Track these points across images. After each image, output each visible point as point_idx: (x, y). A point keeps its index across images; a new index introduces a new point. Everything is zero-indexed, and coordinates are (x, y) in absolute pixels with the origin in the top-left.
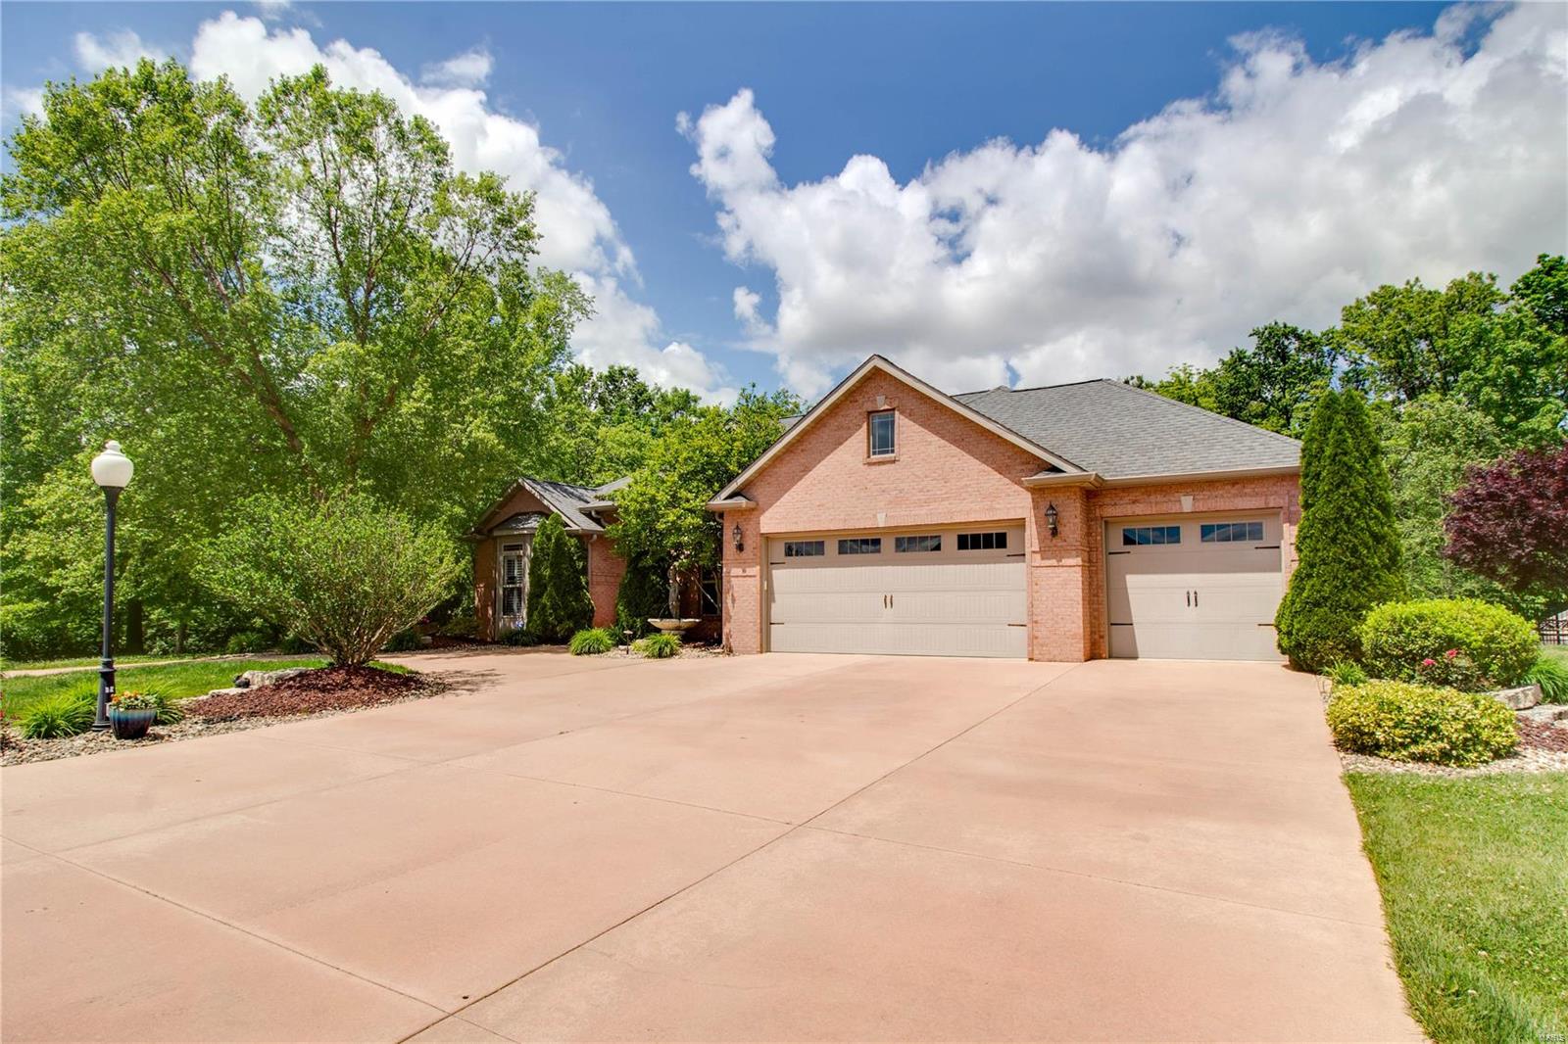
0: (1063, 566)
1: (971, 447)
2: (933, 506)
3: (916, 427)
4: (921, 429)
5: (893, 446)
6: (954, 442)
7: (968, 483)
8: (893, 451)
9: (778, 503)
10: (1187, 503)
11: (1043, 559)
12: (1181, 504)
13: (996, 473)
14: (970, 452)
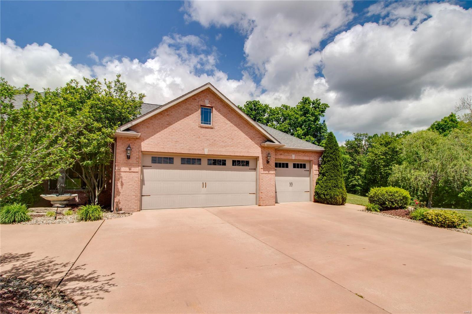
0: (270, 174)
1: (242, 128)
2: (227, 148)
3: (221, 116)
4: (223, 117)
5: (210, 121)
6: (236, 125)
7: (241, 141)
8: (210, 124)
9: (153, 137)
10: (293, 157)
11: (264, 171)
12: (292, 157)
13: (250, 139)
14: (241, 130)
